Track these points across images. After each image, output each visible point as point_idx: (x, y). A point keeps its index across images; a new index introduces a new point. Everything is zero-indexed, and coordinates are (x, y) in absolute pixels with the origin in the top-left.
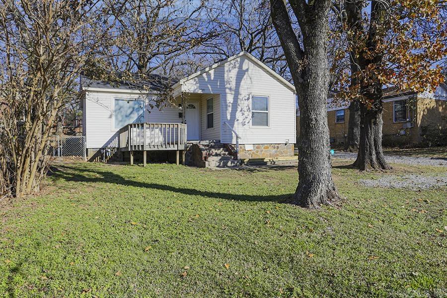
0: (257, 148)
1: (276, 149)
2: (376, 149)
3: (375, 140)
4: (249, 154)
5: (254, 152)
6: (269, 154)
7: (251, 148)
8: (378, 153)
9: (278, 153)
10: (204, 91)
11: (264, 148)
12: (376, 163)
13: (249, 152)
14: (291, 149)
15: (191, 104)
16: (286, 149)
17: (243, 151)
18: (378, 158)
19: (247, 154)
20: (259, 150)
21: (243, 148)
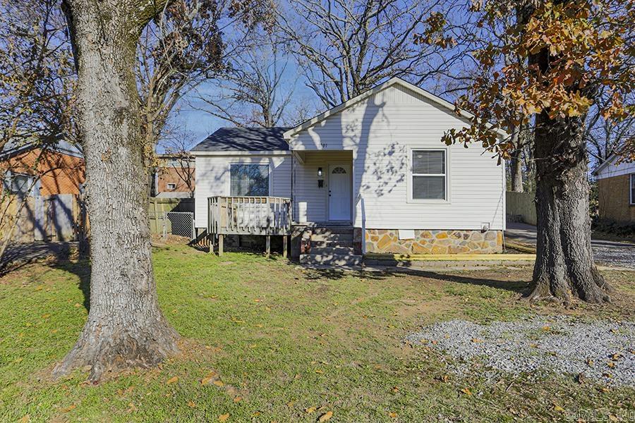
0: (423, 236)
1: (462, 240)
2: (565, 250)
3: (562, 232)
4: (408, 246)
5: (418, 242)
6: (447, 247)
7: (411, 235)
8: (570, 262)
9: (466, 246)
10: (329, 148)
11: (436, 237)
12: (566, 284)
13: (408, 242)
14: (496, 241)
15: (340, 166)
16: (486, 239)
17: (395, 240)
18: (572, 274)
19: (403, 246)
20: (427, 240)
21: (395, 235)
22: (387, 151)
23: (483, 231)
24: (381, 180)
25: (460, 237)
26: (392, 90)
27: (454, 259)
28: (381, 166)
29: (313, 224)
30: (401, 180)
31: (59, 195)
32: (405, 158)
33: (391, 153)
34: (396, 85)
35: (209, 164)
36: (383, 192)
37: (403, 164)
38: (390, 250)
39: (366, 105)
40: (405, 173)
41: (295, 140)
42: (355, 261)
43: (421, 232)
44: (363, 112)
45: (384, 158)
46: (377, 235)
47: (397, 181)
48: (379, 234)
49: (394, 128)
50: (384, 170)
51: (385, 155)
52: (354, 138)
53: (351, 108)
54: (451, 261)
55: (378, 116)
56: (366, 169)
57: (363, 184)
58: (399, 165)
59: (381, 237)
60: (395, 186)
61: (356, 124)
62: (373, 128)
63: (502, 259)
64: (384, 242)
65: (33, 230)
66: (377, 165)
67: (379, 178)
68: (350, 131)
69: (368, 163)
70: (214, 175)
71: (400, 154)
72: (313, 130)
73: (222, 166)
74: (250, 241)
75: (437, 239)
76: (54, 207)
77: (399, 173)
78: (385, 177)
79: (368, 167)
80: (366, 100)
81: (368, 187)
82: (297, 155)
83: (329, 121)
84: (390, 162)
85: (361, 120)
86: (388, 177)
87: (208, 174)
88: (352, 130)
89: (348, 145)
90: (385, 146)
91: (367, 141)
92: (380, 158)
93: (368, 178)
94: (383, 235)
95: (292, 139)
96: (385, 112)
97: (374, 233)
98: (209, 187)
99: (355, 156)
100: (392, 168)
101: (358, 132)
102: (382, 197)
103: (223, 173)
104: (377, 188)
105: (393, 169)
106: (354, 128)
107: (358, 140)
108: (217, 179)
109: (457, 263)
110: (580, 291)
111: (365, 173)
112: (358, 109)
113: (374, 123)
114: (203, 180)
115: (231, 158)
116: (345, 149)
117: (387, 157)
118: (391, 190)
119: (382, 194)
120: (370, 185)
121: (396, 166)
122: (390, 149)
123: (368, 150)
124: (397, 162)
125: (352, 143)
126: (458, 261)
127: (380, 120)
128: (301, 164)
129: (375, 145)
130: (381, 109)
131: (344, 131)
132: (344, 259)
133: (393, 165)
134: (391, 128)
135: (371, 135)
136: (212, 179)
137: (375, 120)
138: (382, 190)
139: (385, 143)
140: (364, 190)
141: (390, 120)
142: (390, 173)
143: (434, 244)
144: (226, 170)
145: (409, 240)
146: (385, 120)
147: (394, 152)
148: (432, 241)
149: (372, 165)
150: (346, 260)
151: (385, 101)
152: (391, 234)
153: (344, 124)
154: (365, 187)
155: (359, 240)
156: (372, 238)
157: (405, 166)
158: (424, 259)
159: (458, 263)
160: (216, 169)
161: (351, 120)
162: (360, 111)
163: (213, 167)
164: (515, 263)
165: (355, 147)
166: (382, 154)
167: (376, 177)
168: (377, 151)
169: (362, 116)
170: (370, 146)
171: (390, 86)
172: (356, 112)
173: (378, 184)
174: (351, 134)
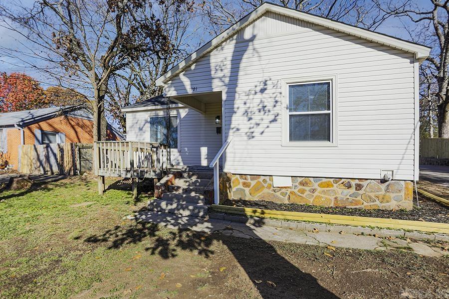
0: (302, 184)
4: (284, 194)
5: (296, 191)
6: (333, 198)
7: (288, 182)
9: (359, 198)
10: (199, 91)
11: (319, 186)
13: (283, 190)
14: (403, 194)
16: (387, 190)
17: (269, 188)
19: (278, 194)
20: (307, 188)
21: (269, 182)
22: (258, 89)
23: (383, 181)
24: (252, 121)
25: (349, 187)
26: (264, 20)
27: (326, 221)
28: (251, 106)
29: (185, 167)
30: (275, 120)
31: (51, 144)
32: (279, 95)
33: (263, 91)
34: (267, 13)
35: (135, 118)
36: (254, 135)
37: (276, 102)
38: (263, 197)
39: (234, 42)
40: (279, 112)
41: (169, 87)
42: (199, 212)
43: (300, 180)
44: (232, 50)
45: (256, 96)
46: (249, 181)
47: (271, 122)
48: (251, 180)
49: (267, 62)
50: (255, 109)
51: (256, 93)
52: (223, 79)
53: (220, 47)
54: (321, 223)
55: (247, 52)
56: (235, 110)
57: (232, 126)
58: (273, 104)
59: (253, 183)
60: (268, 127)
61: (225, 63)
62: (242, 65)
63: (406, 228)
64: (258, 188)
65: (39, 167)
66: (248, 105)
67: (250, 119)
68: (219, 72)
69: (238, 103)
70: (138, 127)
71: (274, 91)
72: (184, 75)
73: (144, 119)
75: (319, 189)
76: (48, 152)
77: (272, 112)
78: (257, 118)
79: (238, 108)
80: (235, 37)
81: (238, 130)
83: (198, 63)
84: (261, 101)
85: (230, 58)
86: (260, 117)
87: (134, 126)
88: (222, 70)
89: (217, 86)
90: (256, 84)
91: (237, 80)
92: (251, 97)
93: (238, 120)
94: (256, 181)
95: (166, 86)
96: (256, 46)
97: (246, 179)
98: (135, 136)
99: (224, 97)
100: (264, 107)
101: (227, 71)
102: (254, 139)
103: (144, 125)
104: (247, 130)
105: (266, 109)
106: (223, 68)
107: (227, 80)
108: (141, 129)
109: (329, 227)
111: (234, 115)
112: (226, 47)
113: (244, 60)
114: (131, 131)
115: (149, 112)
116: (214, 90)
117: (259, 95)
118: (263, 132)
119: (253, 137)
120: (239, 127)
121: (269, 104)
122: (262, 86)
123: (237, 89)
124: (270, 100)
125: (221, 84)
126: (332, 224)
127: (251, 55)
129: (245, 84)
130: (251, 43)
131: (213, 72)
132: (188, 209)
133: (265, 104)
134: (262, 62)
135: (241, 73)
136: (137, 130)
137: (245, 56)
138: (253, 133)
139: (256, 80)
140: (234, 133)
141: (262, 54)
142: (262, 113)
143: (317, 193)
144: (146, 122)
145: (285, 188)
146: (256, 55)
147: (265, 89)
148: (314, 191)
149: (242, 106)
150: (190, 210)
151: (255, 34)
152: (264, 180)
153: (213, 65)
154: (234, 130)
155: (211, 188)
156: (244, 184)
157: (279, 104)
158: (282, 217)
159: (332, 228)
160: (139, 122)
161: (220, 60)
162: (229, 48)
163: (138, 121)
164: (431, 237)
165: (224, 87)
166: (253, 92)
167: (246, 118)
168: (247, 89)
169: (231, 54)
170: (239, 85)
171: (261, 17)
172: (225, 51)
173: (249, 126)
174: (220, 74)
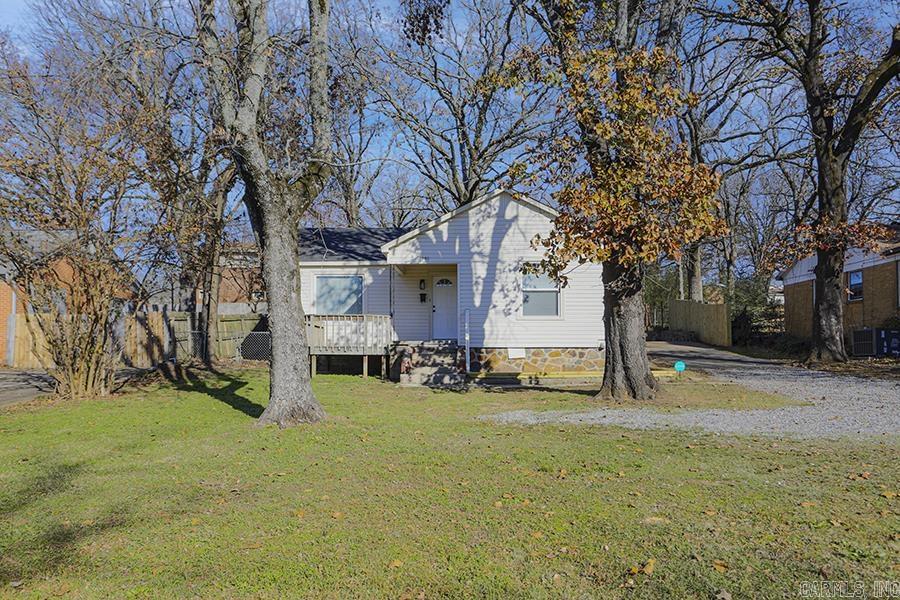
0: (534, 354)
1: (577, 358)
2: (623, 360)
3: (621, 345)
4: (518, 366)
5: (529, 361)
6: (561, 366)
7: (522, 354)
8: (626, 369)
9: (582, 364)
10: (431, 261)
11: (550, 355)
12: (623, 386)
13: (518, 361)
15: (444, 278)
16: (602, 357)
17: (504, 359)
18: (628, 378)
19: (513, 365)
20: (539, 359)
21: (504, 354)
23: (600, 349)
25: (574, 355)
38: (499, 370)
43: (532, 351)
48: (487, 352)
59: (489, 356)
64: (493, 361)
73: (307, 278)
74: (340, 364)
75: (550, 359)
79: (476, 282)
82: (396, 268)
94: (491, 354)
97: (481, 352)
99: (460, 270)
110: (633, 392)
116: (449, 262)
128: (400, 275)
143: (547, 363)
145: (520, 359)
148: (545, 360)
152: (499, 353)
155: (463, 359)
